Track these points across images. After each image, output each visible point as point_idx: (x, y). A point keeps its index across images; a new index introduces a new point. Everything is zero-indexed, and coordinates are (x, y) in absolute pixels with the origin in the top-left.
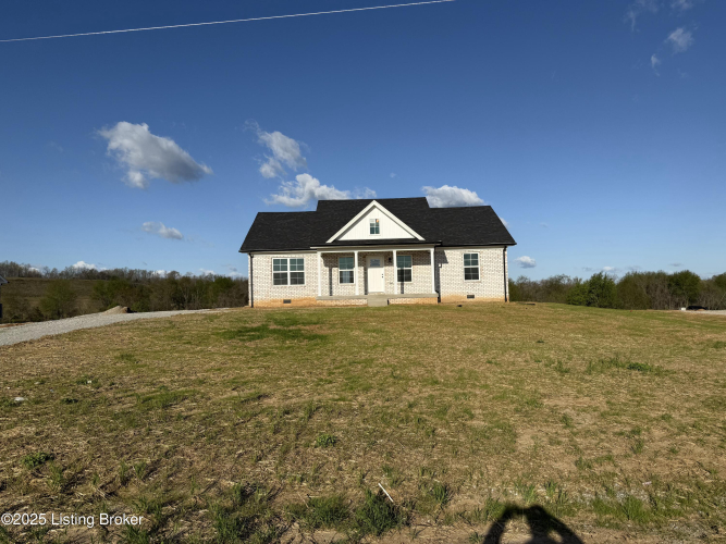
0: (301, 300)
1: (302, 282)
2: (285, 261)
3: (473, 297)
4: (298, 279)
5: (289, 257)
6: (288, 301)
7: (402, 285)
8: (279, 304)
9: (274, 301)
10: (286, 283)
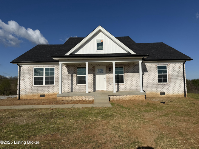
0: (51, 95)
1: (53, 83)
2: (42, 69)
3: (164, 94)
4: (50, 81)
5: (44, 67)
6: (43, 96)
7: (118, 85)
8: (37, 97)
9: (34, 96)
10: (43, 84)
